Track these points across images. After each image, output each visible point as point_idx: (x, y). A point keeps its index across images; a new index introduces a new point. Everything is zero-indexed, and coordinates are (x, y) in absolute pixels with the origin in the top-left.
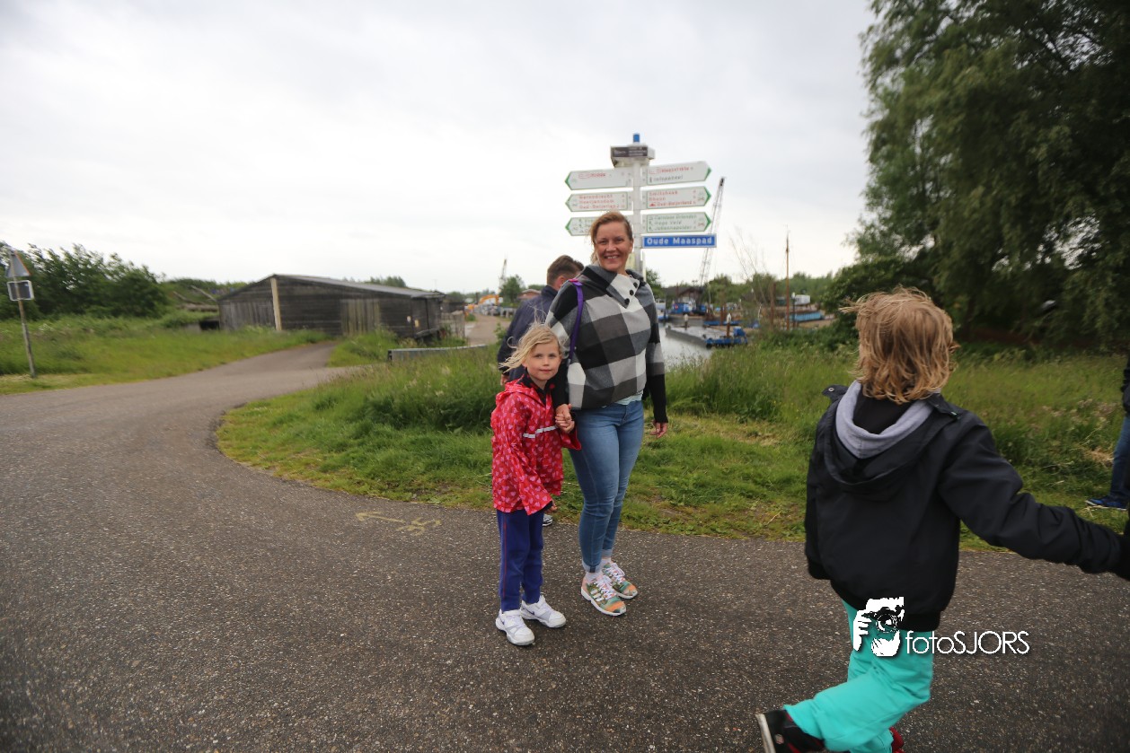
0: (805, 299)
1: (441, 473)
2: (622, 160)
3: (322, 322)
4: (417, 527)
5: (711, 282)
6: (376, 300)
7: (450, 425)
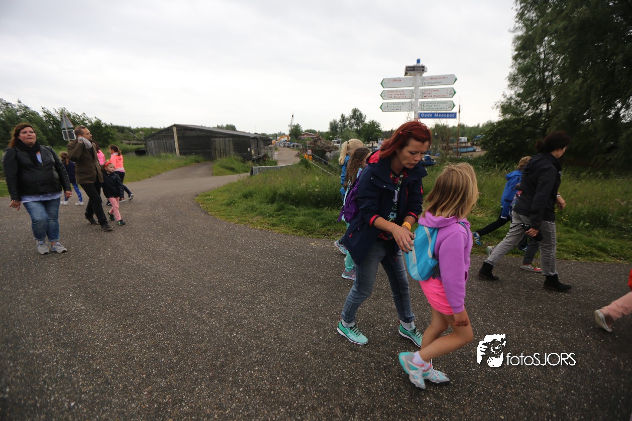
0: (464, 139)
2: (410, 72)
3: (201, 151)
6: (231, 139)
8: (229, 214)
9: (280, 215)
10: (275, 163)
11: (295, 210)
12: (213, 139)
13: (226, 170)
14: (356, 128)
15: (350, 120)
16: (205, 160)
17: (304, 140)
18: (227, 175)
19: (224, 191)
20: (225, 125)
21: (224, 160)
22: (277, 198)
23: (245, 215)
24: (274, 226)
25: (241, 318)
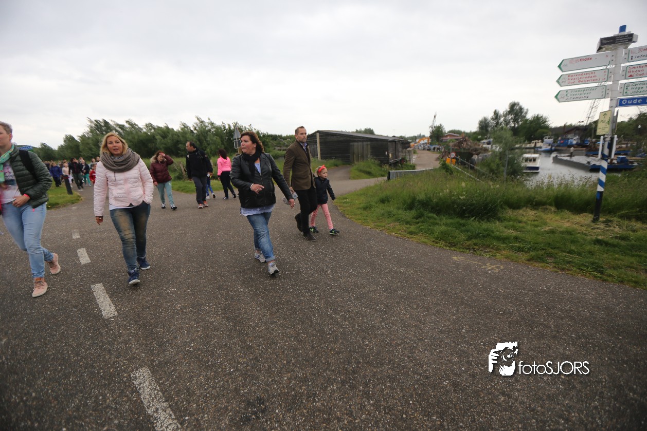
3: (340, 155)
4: (492, 267)
6: (369, 143)
8: (365, 218)
9: (418, 223)
10: (414, 167)
11: (435, 219)
12: (352, 144)
13: (363, 174)
14: (513, 125)
15: (505, 116)
16: (344, 164)
17: (446, 142)
18: (364, 178)
19: (361, 195)
20: (363, 129)
21: (361, 164)
22: (416, 204)
23: (381, 220)
24: (411, 234)
25: (373, 326)
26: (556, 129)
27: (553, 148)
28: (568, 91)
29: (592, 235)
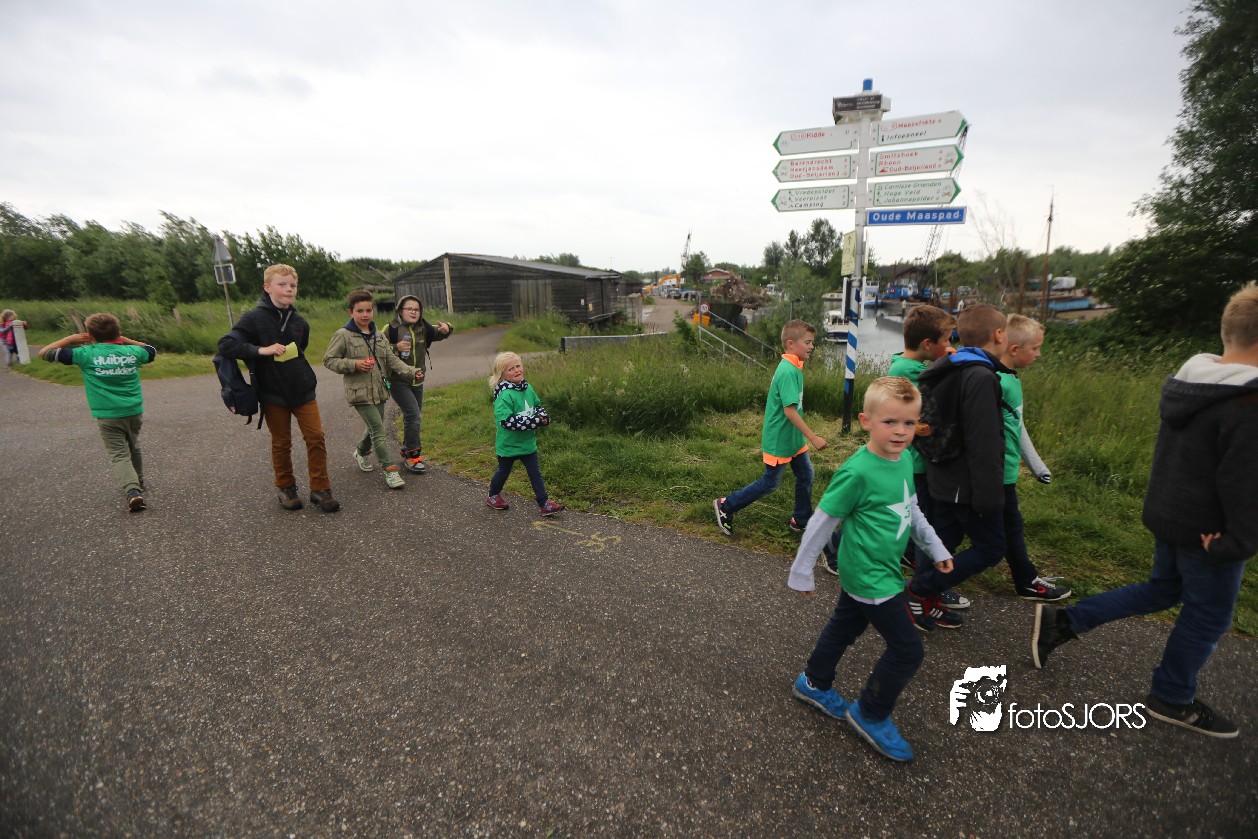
0: (1069, 281)
1: (620, 482)
2: (847, 115)
3: (493, 304)
4: (596, 542)
5: (939, 260)
6: (548, 281)
7: (631, 427)
10: (640, 329)
12: (515, 282)
14: (818, 259)
15: (805, 242)
16: (498, 322)
17: (708, 284)
20: (556, 256)
26: (885, 269)
27: (879, 301)
28: (793, 192)
29: (827, 462)
